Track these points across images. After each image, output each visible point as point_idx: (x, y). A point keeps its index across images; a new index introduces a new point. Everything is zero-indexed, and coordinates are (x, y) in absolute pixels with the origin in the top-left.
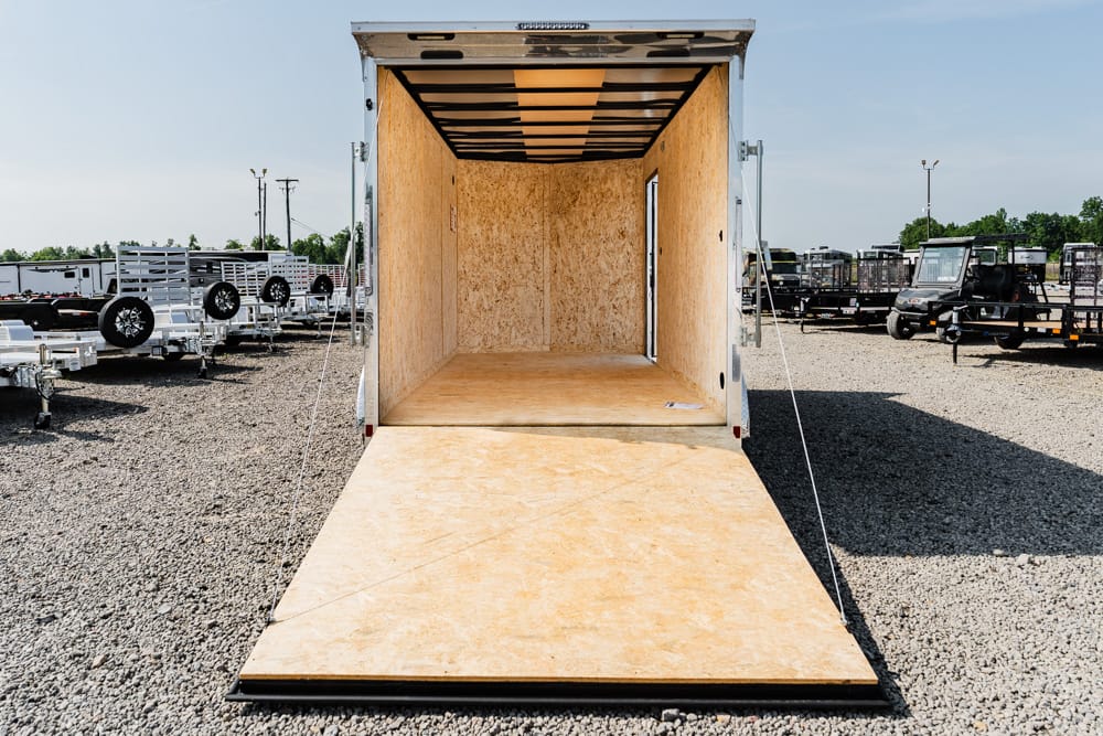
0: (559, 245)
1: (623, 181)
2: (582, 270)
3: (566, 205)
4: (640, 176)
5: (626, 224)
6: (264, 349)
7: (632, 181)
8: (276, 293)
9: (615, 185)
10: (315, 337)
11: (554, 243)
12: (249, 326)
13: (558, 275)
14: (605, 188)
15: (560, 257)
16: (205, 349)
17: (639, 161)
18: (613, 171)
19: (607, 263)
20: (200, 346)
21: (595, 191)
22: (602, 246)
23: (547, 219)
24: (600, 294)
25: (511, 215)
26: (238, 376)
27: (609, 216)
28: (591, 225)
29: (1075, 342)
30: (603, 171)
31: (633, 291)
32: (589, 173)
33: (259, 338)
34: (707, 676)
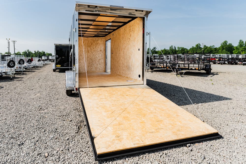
0: (89, 52)
1: (101, 41)
2: (93, 57)
3: (90, 45)
4: (104, 41)
5: (102, 49)
6: (21, 74)
7: (103, 41)
8: (22, 62)
9: (99, 42)
10: (30, 71)
11: (88, 52)
12: (17, 69)
13: (89, 58)
14: (97, 42)
15: (89, 55)
16: (12, 74)
17: (104, 37)
18: (99, 39)
19: (98, 56)
20: (11, 73)
21: (96, 43)
22: (97, 53)
23: (86, 48)
24: (97, 62)
25: (80, 47)
26: (19, 79)
27: (98, 47)
28: (95, 49)
29: (167, 69)
30: (97, 39)
31: (103, 61)
32: (95, 39)
33: (20, 71)
34: (192, 136)
